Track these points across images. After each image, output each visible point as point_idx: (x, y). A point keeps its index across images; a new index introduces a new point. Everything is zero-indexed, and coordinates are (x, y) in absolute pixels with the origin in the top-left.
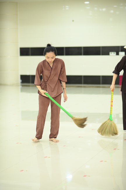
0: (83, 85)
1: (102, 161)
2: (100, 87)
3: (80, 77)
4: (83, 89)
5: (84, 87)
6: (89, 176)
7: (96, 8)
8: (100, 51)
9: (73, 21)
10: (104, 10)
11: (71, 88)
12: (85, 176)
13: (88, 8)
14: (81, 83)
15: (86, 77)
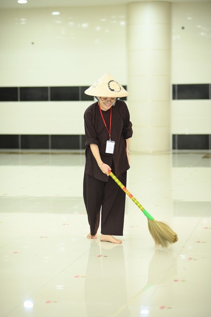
0: (50, 151)
1: (77, 277)
2: (79, 154)
3: (46, 137)
4: (50, 156)
5: (52, 154)
6: (55, 302)
7: (71, 24)
8: (78, 94)
9: (33, 43)
10: (85, 25)
11: (31, 155)
12: (48, 302)
13: (59, 22)
14: (47, 147)
15: (55, 137)
